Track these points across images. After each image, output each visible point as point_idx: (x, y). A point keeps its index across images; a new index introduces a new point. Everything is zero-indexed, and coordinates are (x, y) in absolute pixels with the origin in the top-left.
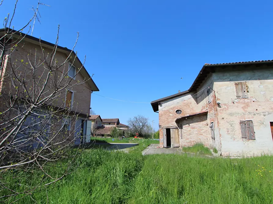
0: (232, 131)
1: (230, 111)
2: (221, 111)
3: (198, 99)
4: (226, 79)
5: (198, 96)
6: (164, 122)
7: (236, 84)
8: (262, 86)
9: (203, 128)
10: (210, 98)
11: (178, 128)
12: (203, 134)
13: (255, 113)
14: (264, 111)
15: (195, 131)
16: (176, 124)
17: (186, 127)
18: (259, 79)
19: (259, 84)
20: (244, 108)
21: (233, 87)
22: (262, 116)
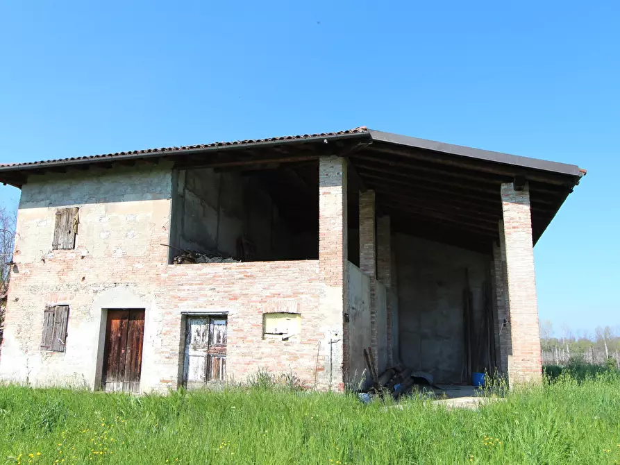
1: (31, 282)
2: (17, 282)
4: (42, 200)
7: (59, 215)
8: (105, 219)
13: (78, 286)
18: (106, 201)
19: (103, 212)
20: (60, 273)
21: (52, 221)
22: (91, 294)
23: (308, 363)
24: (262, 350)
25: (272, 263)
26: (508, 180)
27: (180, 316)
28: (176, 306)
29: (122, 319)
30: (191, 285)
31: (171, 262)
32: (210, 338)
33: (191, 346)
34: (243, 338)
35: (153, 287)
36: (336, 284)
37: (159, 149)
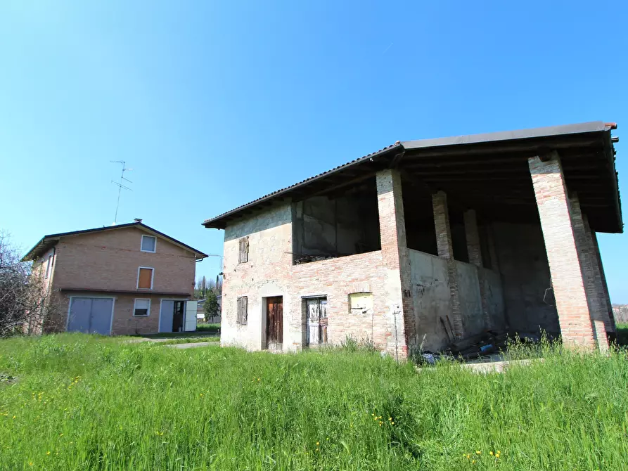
0: (230, 313)
1: (231, 284)
2: (225, 284)
7: (240, 242)
8: (261, 241)
13: (251, 284)
14: (259, 280)
18: (260, 230)
19: (259, 237)
20: (243, 277)
21: (237, 246)
22: (257, 289)
23: (379, 330)
24: (349, 321)
25: (351, 256)
26: (533, 154)
27: (301, 299)
28: (298, 293)
29: (274, 303)
30: (305, 277)
31: (295, 263)
32: (320, 313)
33: (310, 319)
34: (337, 313)
35: (286, 282)
36: (395, 267)
37: (277, 191)
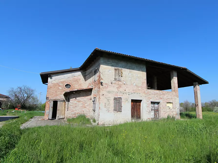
0: (108, 105)
1: (108, 90)
2: (103, 89)
3: (86, 77)
4: (109, 64)
5: (87, 74)
6: (53, 94)
7: (115, 69)
8: (130, 74)
9: (87, 102)
10: (95, 77)
11: (65, 101)
12: (87, 107)
13: (124, 92)
14: (129, 91)
15: (80, 104)
16: (64, 97)
17: (72, 101)
18: (129, 69)
19: (129, 72)
20: (118, 88)
21: (113, 71)
22: (128, 95)
24: (167, 110)
28: (150, 100)
29: (134, 102)
30: (152, 95)
32: (155, 108)
35: (144, 95)
